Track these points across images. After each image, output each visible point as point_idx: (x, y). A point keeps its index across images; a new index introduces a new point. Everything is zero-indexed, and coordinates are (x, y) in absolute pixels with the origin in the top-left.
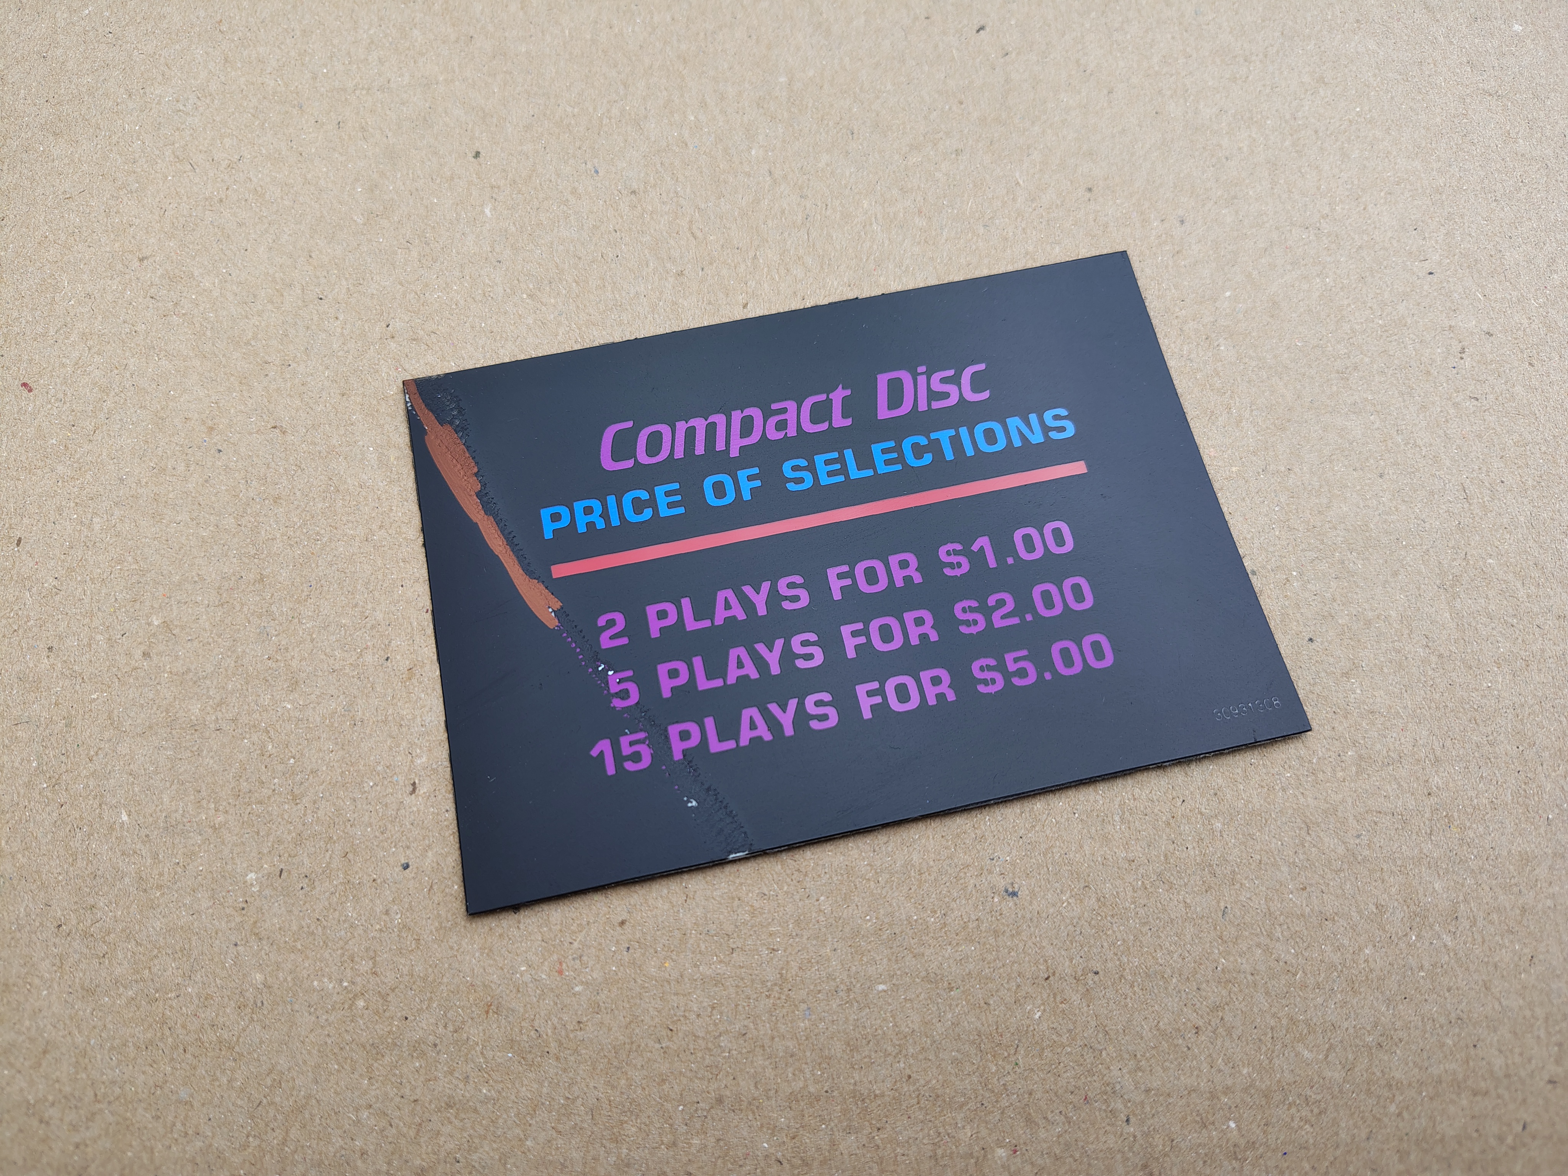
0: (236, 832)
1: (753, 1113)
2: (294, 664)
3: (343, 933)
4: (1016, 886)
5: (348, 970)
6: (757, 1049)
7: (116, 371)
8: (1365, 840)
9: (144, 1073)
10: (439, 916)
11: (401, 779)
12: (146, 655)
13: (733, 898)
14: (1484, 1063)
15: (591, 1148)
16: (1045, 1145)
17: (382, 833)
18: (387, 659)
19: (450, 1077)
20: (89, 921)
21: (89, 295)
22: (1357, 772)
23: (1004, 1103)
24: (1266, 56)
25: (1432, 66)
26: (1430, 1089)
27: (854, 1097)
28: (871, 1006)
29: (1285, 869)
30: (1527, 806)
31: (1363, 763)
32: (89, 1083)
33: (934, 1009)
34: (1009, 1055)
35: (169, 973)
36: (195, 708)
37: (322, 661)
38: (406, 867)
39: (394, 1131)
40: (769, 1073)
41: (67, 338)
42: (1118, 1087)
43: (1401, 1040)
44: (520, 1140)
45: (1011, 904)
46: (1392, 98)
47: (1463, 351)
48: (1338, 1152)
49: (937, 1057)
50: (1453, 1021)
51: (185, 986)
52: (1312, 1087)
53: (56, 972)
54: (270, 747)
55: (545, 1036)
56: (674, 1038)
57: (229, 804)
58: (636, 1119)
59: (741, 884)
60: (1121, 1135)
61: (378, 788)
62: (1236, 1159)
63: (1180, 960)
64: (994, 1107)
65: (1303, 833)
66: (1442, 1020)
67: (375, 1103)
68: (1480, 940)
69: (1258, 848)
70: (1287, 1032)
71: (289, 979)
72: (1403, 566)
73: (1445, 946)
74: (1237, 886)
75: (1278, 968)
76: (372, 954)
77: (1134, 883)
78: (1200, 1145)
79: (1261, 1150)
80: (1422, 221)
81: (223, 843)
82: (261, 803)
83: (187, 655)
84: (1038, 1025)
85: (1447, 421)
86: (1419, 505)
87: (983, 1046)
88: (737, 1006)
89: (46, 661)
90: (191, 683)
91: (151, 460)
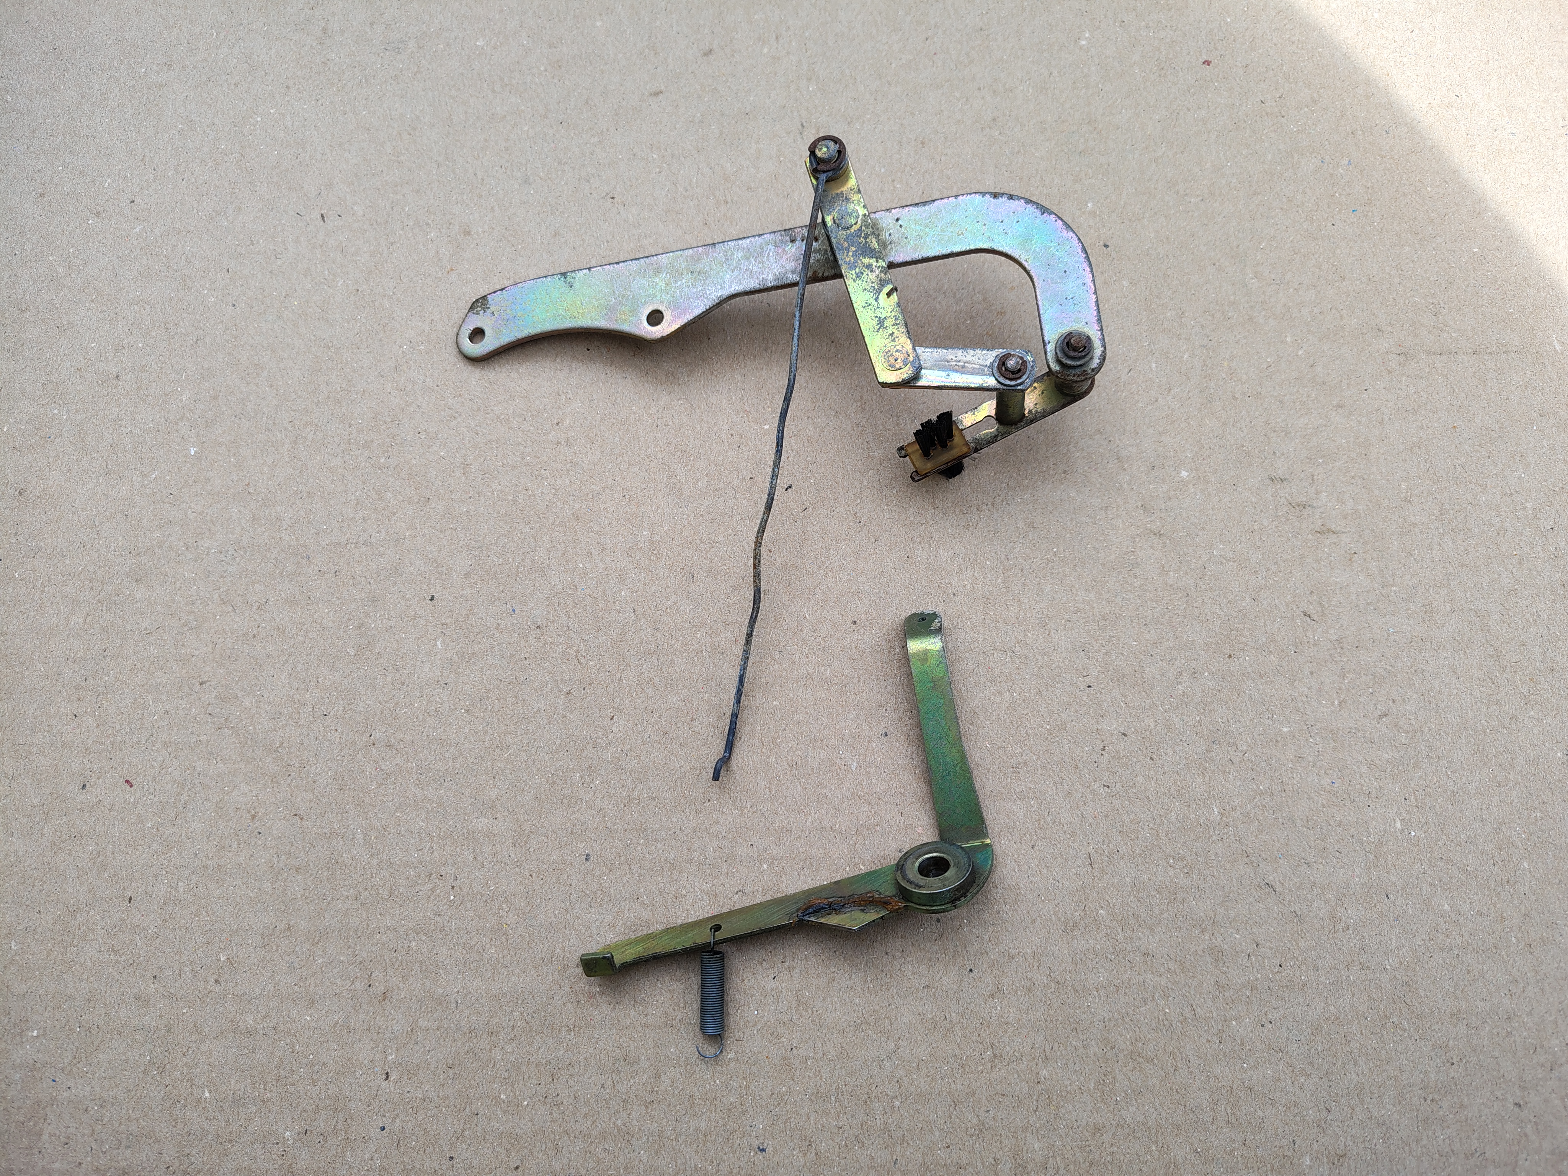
2: (312, 988)
4: (765, 1145)
7: (188, 772)
10: (403, 1162)
11: (379, 1069)
12: (217, 981)
13: (586, 1152)
17: (368, 1106)
18: (370, 986)
21: (167, 712)
29: (937, 1134)
37: (328, 987)
38: (383, 1129)
41: (154, 746)
59: (591, 1142)
61: (365, 1076)
74: (905, 1145)
82: (293, 1084)
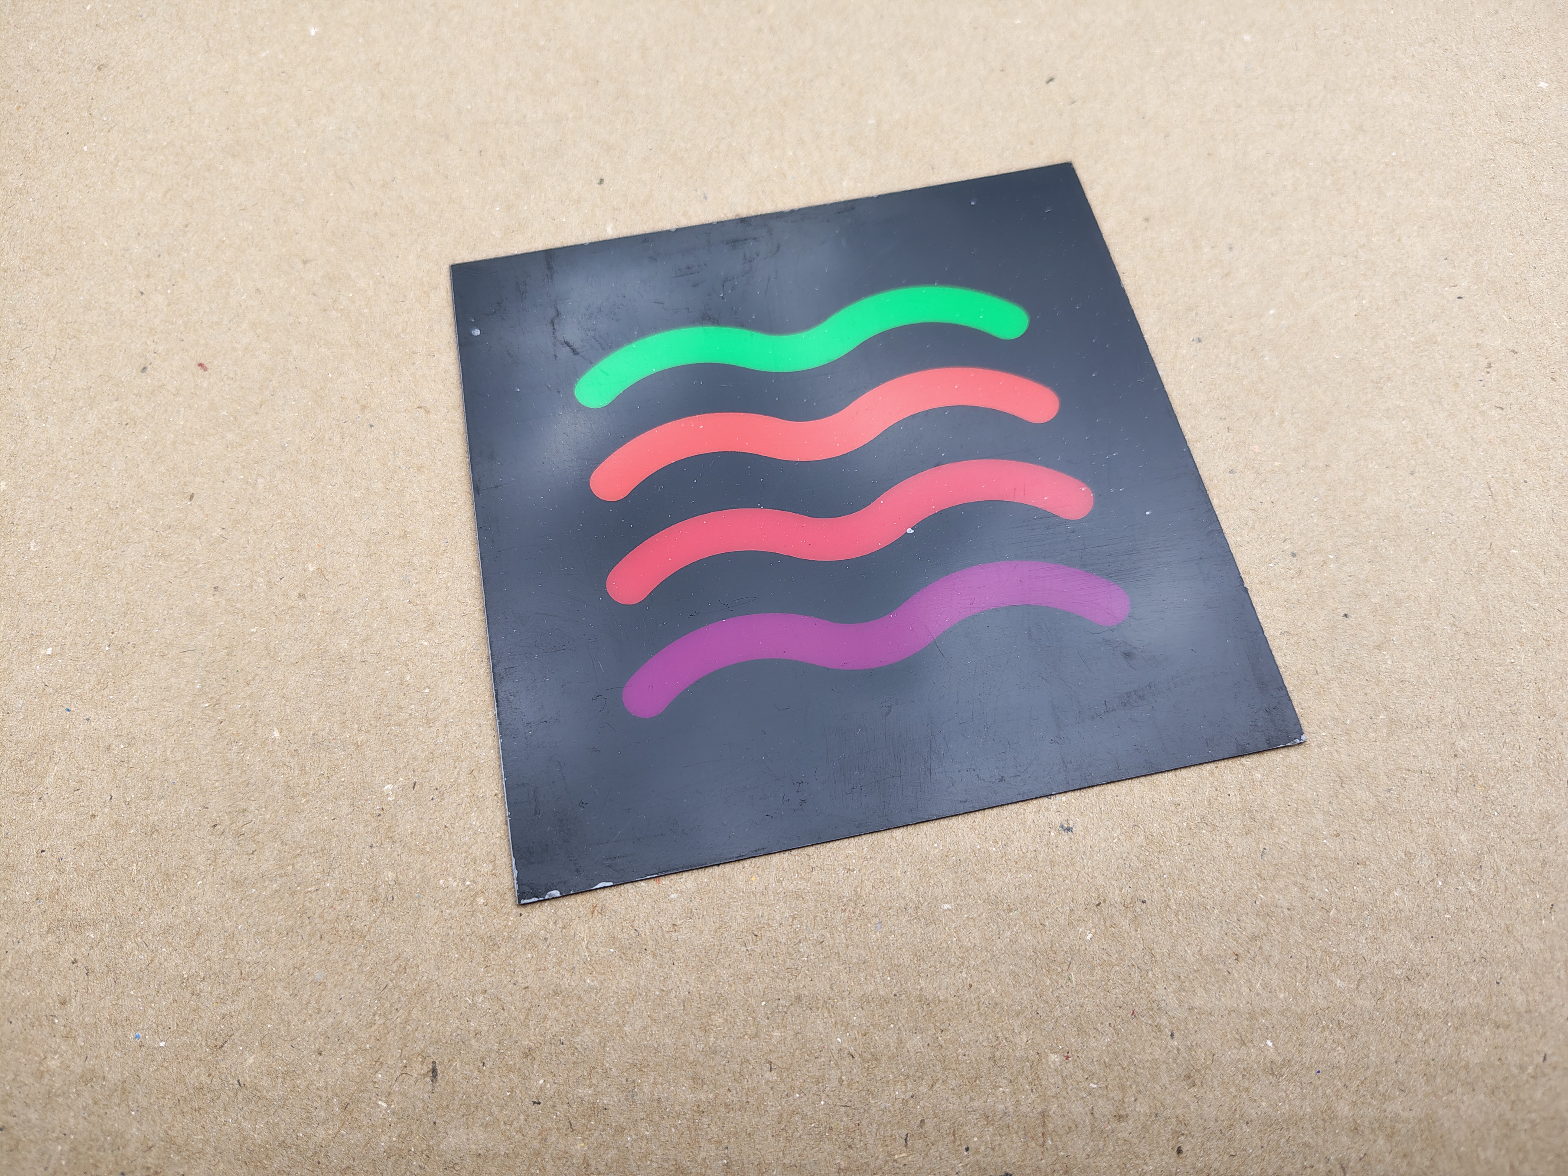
0: (376, 749)
1: (829, 1011)
3: (467, 838)
5: (471, 871)
6: (833, 956)
8: (1395, 794)
9: (284, 955)
14: (1507, 999)
15: (682, 1035)
16: (1096, 1054)
19: (558, 967)
20: (241, 822)
22: (1388, 734)
23: (1057, 1013)
24: (1310, 107)
25: (1463, 117)
26: (1456, 1020)
27: (920, 1001)
28: (937, 922)
30: (1548, 770)
31: (1394, 726)
32: (236, 962)
33: (994, 928)
34: (1062, 970)
35: (310, 869)
36: (344, 643)
39: (506, 1014)
40: (844, 977)
42: (1163, 1004)
43: (1428, 975)
44: (619, 1026)
45: (1066, 838)
46: (1426, 145)
47: (1489, 366)
48: (1369, 1073)
49: (997, 969)
50: (1477, 960)
51: (325, 881)
52: (1344, 1013)
53: (210, 865)
54: (409, 677)
55: (643, 935)
56: (759, 943)
57: (371, 725)
58: (723, 1012)
60: (1166, 1047)
62: (1273, 1074)
63: (1222, 894)
64: (1048, 1016)
65: (1337, 786)
66: (1467, 958)
67: (490, 989)
68: (1503, 887)
69: (1295, 797)
70: (1321, 962)
71: (418, 877)
72: (1432, 554)
73: (1470, 892)
75: (1313, 905)
76: (492, 858)
77: (1180, 824)
78: (1239, 1060)
79: (1296, 1068)
80: (1453, 252)
81: (364, 758)
83: (338, 597)
84: (1089, 946)
85: (1473, 427)
86: (1447, 500)
87: (1038, 961)
88: (815, 917)
89: (211, 599)
90: (340, 621)
91: (310, 431)
